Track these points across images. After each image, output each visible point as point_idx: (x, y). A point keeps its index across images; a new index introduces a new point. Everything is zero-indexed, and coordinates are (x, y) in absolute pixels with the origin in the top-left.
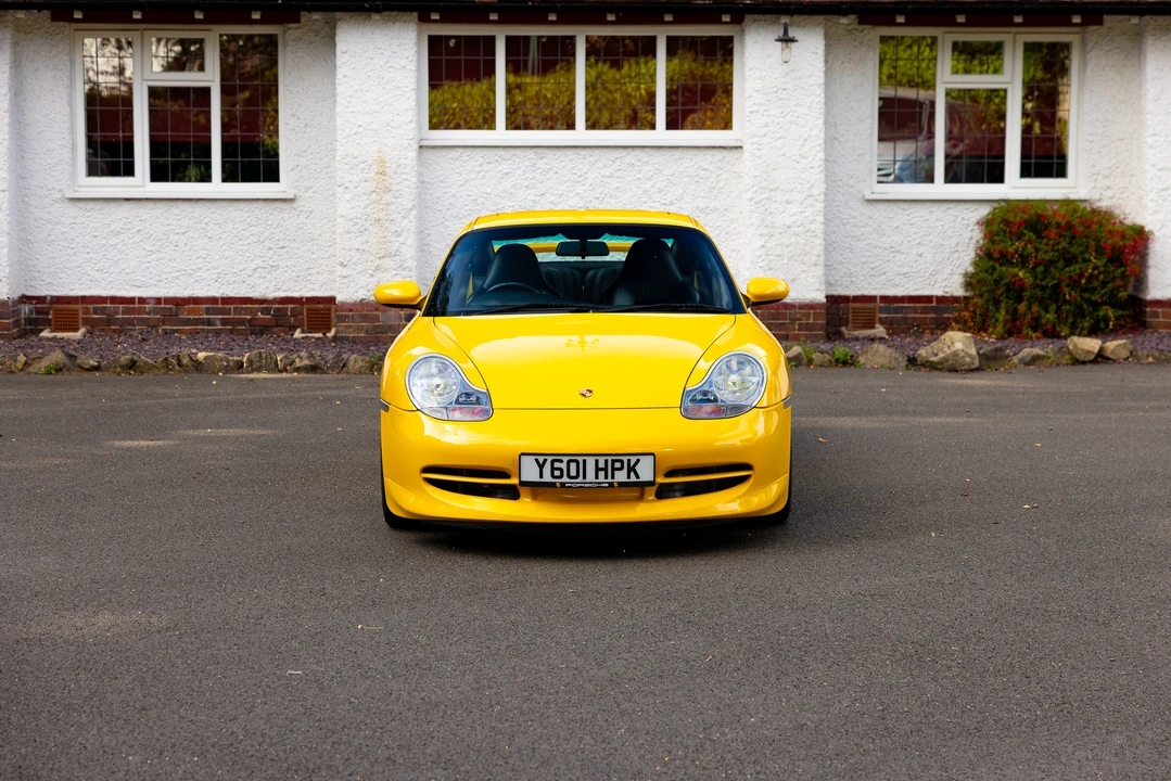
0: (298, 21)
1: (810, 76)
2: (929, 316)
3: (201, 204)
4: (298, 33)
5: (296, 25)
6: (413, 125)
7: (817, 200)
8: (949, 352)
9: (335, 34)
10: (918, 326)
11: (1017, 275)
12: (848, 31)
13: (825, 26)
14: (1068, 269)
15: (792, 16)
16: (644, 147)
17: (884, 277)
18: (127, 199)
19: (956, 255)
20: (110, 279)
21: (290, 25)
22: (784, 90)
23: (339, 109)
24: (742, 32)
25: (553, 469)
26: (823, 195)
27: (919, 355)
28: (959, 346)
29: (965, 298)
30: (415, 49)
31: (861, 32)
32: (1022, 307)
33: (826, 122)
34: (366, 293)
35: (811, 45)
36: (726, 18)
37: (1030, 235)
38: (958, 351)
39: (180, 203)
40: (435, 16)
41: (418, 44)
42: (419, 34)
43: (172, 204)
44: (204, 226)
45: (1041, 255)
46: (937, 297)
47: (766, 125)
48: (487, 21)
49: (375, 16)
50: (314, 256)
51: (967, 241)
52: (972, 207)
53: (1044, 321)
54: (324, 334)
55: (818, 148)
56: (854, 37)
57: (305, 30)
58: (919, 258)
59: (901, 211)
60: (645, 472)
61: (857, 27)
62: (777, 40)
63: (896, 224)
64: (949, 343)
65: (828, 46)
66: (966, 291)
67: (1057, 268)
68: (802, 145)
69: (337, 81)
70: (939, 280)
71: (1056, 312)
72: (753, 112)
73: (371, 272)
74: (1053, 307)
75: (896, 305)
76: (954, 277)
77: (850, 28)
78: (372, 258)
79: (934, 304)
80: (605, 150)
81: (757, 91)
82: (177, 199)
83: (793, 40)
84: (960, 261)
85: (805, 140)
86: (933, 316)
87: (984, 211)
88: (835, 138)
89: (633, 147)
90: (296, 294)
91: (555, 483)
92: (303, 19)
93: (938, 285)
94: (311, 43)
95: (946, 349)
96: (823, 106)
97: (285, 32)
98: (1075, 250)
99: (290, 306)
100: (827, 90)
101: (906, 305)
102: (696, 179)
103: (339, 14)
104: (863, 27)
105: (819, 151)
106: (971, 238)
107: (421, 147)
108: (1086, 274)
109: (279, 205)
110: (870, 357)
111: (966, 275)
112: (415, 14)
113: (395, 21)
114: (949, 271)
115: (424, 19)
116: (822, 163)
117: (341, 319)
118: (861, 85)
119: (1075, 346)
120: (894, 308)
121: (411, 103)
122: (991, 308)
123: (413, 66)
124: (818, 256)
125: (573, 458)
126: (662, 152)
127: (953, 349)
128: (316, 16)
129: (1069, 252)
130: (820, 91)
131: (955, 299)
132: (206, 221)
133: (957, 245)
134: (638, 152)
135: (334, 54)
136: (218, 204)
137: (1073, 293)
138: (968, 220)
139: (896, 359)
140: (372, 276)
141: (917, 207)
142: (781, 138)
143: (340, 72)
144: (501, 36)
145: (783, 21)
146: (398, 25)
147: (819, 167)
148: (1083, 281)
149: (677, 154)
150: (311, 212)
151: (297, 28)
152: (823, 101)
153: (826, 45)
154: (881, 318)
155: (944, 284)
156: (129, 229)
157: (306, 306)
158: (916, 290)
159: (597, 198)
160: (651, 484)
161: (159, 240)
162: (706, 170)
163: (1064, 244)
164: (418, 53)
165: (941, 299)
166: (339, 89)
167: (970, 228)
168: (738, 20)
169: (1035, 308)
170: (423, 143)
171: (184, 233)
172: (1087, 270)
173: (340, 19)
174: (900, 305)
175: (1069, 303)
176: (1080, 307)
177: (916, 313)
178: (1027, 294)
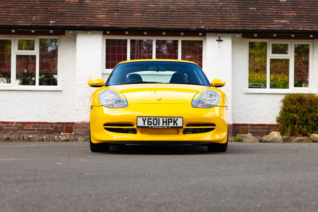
0: (64, 34)
1: (227, 53)
2: (265, 131)
3: (32, 92)
4: (65, 38)
5: (64, 36)
6: (101, 67)
7: (229, 92)
8: (272, 138)
9: (76, 38)
10: (262, 134)
11: (294, 116)
12: (239, 40)
13: (232, 38)
14: (310, 114)
15: (221, 33)
17: (251, 118)
18: (8, 90)
19: (274, 111)
20: (2, 116)
21: (62, 36)
22: (219, 57)
23: (77, 61)
24: (205, 39)
25: (148, 122)
26: (231, 90)
27: (263, 139)
28: (276, 136)
29: (277, 125)
30: (102, 43)
31: (243, 40)
32: (296, 126)
33: (232, 67)
34: (84, 119)
35: (227, 43)
36: (200, 34)
37: (298, 103)
38: (276, 137)
39: (25, 92)
40: (108, 32)
41: (103, 41)
42: (103, 39)
43: (23, 92)
44: (32, 99)
45: (302, 110)
46: (268, 124)
47: (213, 68)
48: (124, 34)
49: (89, 32)
50: (68, 109)
51: (277, 107)
52: (279, 96)
53: (303, 131)
54: (71, 133)
55: (230, 75)
56: (241, 42)
57: (67, 37)
58: (262, 112)
59: (256, 97)
60: (180, 123)
61: (242, 38)
62: (217, 41)
63: (254, 101)
64: (273, 135)
65: (233, 44)
66: (277, 122)
67: (307, 114)
68: (225, 74)
69: (77, 53)
70: (269, 119)
71: (306, 128)
72: (209, 64)
73: (86, 113)
74: (306, 127)
75: (255, 127)
76: (273, 118)
77: (239, 39)
78: (86, 108)
79: (267, 127)
81: (210, 57)
82: (24, 90)
83: (222, 41)
84: (275, 113)
85: (226, 73)
86: (267, 130)
87: (283, 97)
88: (235, 73)
90: (62, 121)
91: (149, 126)
92: (66, 34)
93: (268, 121)
94: (68, 41)
95: (272, 137)
96: (231, 62)
97: (61, 38)
98: (312, 108)
99: (60, 125)
100: (232, 57)
101: (258, 127)
103: (77, 31)
104: (243, 39)
105: (230, 76)
106: (279, 106)
107: (103, 74)
108: (316, 116)
109: (56, 92)
110: (247, 139)
111: (277, 118)
112: (102, 32)
113: (95, 34)
114: (272, 116)
115: (105, 34)
116: (231, 80)
117: (76, 128)
118: (243, 57)
119: (313, 136)
120: (254, 128)
121: (100, 59)
122: (285, 127)
123: (101, 48)
124: (230, 109)
125: (155, 118)
127: (274, 137)
128: (70, 32)
129: (310, 109)
130: (230, 57)
131: (274, 125)
132: (33, 97)
133: (274, 108)
135: (76, 45)
136: (37, 92)
137: (312, 122)
138: (278, 100)
139: (255, 140)
140: (86, 114)
141: (262, 95)
142: (218, 72)
143: (78, 50)
144: (129, 39)
145: (218, 35)
146: (96, 35)
147: (230, 81)
148: (315, 118)
150: (67, 95)
151: (65, 37)
152: (231, 61)
153: (232, 44)
154: (250, 131)
155: (270, 120)
156: (9, 100)
157: (65, 125)
158: (261, 122)
160: (182, 127)
161: (18, 103)
163: (309, 106)
164: (103, 44)
165: (269, 125)
166: (77, 55)
167: (278, 103)
168: (204, 35)
169: (300, 127)
170: (104, 73)
171: (26, 101)
172: (316, 115)
173: (78, 33)
174: (256, 127)
175: (310, 125)
176: (314, 127)
177: (261, 130)
178: (297, 122)
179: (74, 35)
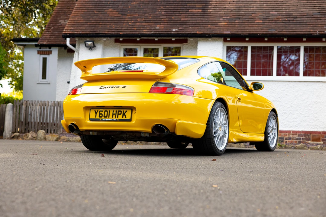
4: (187, 46)
5: (186, 44)
9: (197, 45)
16: (295, 81)
21: (184, 44)
30: (222, 49)
40: (229, 39)
42: (224, 46)
48: (244, 41)
49: (210, 39)
57: (189, 45)
80: (282, 82)
89: (292, 81)
92: (188, 42)
94: (190, 49)
97: (183, 46)
102: (313, 92)
112: (223, 38)
113: (216, 41)
115: (225, 41)
123: (221, 55)
126: (301, 83)
134: (294, 83)
135: (197, 52)
144: (250, 46)
149: (306, 84)
159: (279, 98)
162: (316, 89)
173: (199, 40)
179: (196, 43)
